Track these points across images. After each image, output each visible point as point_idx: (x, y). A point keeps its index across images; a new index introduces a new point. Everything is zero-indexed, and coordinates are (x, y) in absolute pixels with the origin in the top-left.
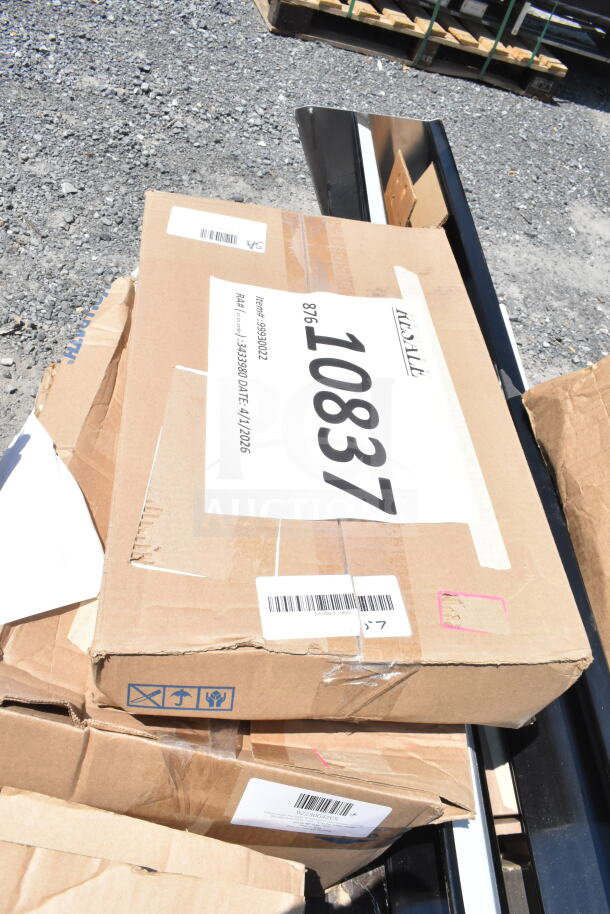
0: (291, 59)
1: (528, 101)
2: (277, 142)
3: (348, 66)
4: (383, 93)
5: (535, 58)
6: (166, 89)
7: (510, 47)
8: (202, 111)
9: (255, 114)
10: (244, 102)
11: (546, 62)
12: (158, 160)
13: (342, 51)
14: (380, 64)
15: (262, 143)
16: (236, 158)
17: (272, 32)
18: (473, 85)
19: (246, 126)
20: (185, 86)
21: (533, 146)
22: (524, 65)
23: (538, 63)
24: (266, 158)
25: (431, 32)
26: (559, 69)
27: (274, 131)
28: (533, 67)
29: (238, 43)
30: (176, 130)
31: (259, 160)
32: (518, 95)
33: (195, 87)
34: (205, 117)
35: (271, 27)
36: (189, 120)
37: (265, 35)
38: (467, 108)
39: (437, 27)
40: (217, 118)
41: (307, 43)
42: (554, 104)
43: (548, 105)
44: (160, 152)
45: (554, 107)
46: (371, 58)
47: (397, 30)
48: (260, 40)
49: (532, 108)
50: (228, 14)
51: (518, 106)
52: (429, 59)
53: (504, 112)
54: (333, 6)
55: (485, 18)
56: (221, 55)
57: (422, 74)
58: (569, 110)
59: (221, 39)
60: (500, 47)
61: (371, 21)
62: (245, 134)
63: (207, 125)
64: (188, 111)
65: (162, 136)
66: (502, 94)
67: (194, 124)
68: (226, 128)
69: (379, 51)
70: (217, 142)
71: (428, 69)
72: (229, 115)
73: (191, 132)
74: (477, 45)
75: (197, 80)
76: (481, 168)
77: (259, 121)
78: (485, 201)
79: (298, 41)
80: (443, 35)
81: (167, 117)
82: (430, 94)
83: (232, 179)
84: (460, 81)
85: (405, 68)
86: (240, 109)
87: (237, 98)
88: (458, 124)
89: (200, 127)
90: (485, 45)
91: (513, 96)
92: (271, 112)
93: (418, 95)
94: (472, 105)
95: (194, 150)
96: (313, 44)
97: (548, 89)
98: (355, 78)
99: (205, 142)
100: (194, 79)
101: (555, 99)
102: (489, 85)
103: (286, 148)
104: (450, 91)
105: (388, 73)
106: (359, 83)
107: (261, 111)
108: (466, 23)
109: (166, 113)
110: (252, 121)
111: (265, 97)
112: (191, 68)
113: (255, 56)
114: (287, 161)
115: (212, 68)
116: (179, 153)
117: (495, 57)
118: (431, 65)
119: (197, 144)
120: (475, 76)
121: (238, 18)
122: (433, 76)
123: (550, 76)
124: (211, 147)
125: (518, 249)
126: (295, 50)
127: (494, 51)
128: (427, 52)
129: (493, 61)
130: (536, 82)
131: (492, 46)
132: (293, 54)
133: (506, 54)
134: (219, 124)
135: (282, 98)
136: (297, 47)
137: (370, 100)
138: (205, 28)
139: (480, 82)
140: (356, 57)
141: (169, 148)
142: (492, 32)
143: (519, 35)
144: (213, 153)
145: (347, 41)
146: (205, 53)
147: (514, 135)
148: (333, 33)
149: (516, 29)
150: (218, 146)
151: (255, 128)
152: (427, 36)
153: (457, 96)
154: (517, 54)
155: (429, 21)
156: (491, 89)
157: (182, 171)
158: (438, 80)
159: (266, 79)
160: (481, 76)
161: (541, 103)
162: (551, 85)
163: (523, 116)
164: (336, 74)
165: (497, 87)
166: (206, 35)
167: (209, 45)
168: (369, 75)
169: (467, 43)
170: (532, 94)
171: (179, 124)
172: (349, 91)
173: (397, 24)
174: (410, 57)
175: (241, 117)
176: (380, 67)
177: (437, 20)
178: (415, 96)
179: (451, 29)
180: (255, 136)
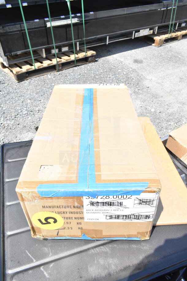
0: (26, 88)
1: (90, 64)
2: (33, 115)
3: (41, 81)
5: (87, 54)
7: (79, 54)
8: (10, 117)
9: (24, 110)
10: (20, 108)
11: (90, 53)
12: (6, 139)
13: (38, 78)
14: (49, 76)
15: (30, 118)
16: (25, 127)
17: (18, 82)
18: (75, 68)
19: (24, 115)
20: (3, 112)
21: (97, 77)
22: (85, 57)
23: (88, 55)
24: (33, 122)
25: (58, 62)
26: (93, 54)
27: (31, 113)
28: (87, 56)
29: (11, 91)
30: (6, 128)
31: (31, 124)
32: (87, 64)
33: (6, 111)
34: (12, 119)
36: (8, 122)
37: (16, 84)
38: (76, 76)
39: (58, 60)
40: (15, 117)
41: (28, 80)
42: (97, 61)
43: (95, 63)
44: (5, 136)
46: (46, 75)
48: (16, 87)
49: (92, 66)
50: (4, 83)
51: (88, 67)
52: (60, 68)
53: (86, 71)
54: (30, 69)
55: (69, 49)
56: (8, 97)
57: (60, 72)
58: (101, 60)
59: (6, 92)
60: (77, 56)
61: (41, 67)
62: (25, 118)
63: (13, 121)
64: (7, 120)
65: (4, 131)
66: (83, 66)
67: (10, 123)
68: (19, 119)
69: (47, 72)
70: (18, 124)
71: (62, 70)
72: (18, 115)
73: (10, 125)
74: (70, 59)
75: (5, 108)
79: (26, 81)
80: (61, 61)
81: (2, 125)
82: (66, 77)
83: (27, 133)
84: (71, 69)
85: (56, 73)
86: (20, 111)
87: (18, 108)
89: (12, 123)
90: (73, 57)
91: (86, 65)
92: (28, 107)
93: (62, 79)
95: (14, 130)
96: (30, 80)
98: (45, 84)
99: (15, 127)
100: (4, 109)
101: (96, 59)
103: (36, 116)
104: (70, 73)
105: (52, 77)
106: (46, 85)
107: (25, 109)
108: (65, 54)
109: (2, 124)
110: (24, 113)
111: (24, 103)
113: (17, 92)
114: (38, 120)
115: (7, 102)
116: (10, 134)
117: (77, 59)
118: (62, 69)
119: (13, 128)
120: (74, 66)
121: (7, 83)
122: (64, 71)
123: (92, 56)
126: (26, 84)
127: (75, 58)
128: (59, 67)
129: (76, 60)
130: (90, 59)
132: (26, 86)
133: (79, 57)
134: (16, 119)
135: (29, 101)
136: (26, 83)
137: (51, 88)
138: (0, 91)
139: (76, 66)
140: (42, 77)
141: (7, 134)
142: (72, 52)
143: (79, 49)
144: (19, 129)
145: (38, 74)
146: (4, 99)
147: (91, 77)
148: (33, 74)
149: (78, 48)
150: (19, 125)
151: (26, 115)
152: (57, 63)
153: (72, 74)
154: (81, 55)
155: (56, 59)
156: (80, 66)
157: (13, 139)
158: (65, 72)
159: (23, 98)
160: (75, 65)
161: (93, 63)
162: (94, 58)
163: (91, 70)
164: (39, 85)
165: (81, 65)
166: (2, 93)
167: (4, 96)
168: (48, 81)
169: (68, 60)
170: (90, 62)
171: (6, 125)
172: (45, 89)
173: (48, 65)
174: (56, 70)
175: (21, 114)
176: (49, 77)
177: (58, 57)
178: (62, 80)
179: (62, 58)
180: (27, 117)
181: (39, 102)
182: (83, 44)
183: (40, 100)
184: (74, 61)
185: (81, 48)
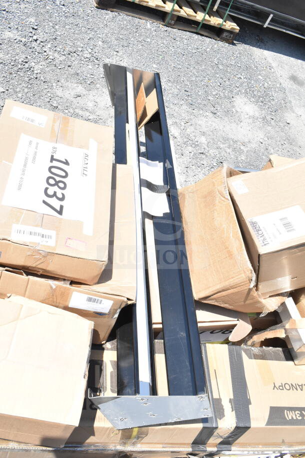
0: (105, 22)
1: (221, 43)
2: (97, 66)
3: (133, 25)
4: (149, 40)
5: (224, 23)
6: (45, 39)
7: (212, 17)
8: (62, 50)
9: (87, 52)
10: (82, 45)
11: (230, 25)
12: (42, 76)
13: (130, 17)
14: (148, 24)
15: (90, 67)
16: (78, 74)
17: (96, 7)
18: (195, 35)
19: (83, 58)
20: (54, 37)
21: (221, 67)
22: (219, 26)
23: (225, 25)
24: (92, 75)
25: (173, 10)
26: (235, 29)
27: (96, 61)
28: (223, 27)
29: (80, 13)
30: (50, 60)
31: (88, 76)
32: (216, 40)
33: (59, 38)
34: (63, 54)
35: (96, 5)
36: (56, 55)
37: (93, 9)
38: (190, 47)
39: (177, 7)
40: (69, 54)
41: (113, 13)
42: (234, 44)
43: (230, 45)
44: (43, 71)
45: (233, 46)
46: (144, 21)
47: (157, 8)
48: (90, 11)
49: (223, 47)
51: (216, 46)
52: (173, 22)
53: (208, 50)
56: (71, 20)
57: (169, 29)
58: (241, 47)
59: (71, 11)
60: (207, 17)
61: (144, 4)
62: (82, 62)
63: (64, 57)
64: (55, 50)
65: (43, 63)
66: (208, 39)
67: (58, 57)
68: (73, 59)
69: (149, 17)
70: (69, 66)
71: (174, 27)
72: (75, 52)
73: (57, 61)
74: (195, 17)
75: (60, 34)
76: (194, 79)
77: (89, 56)
78: (194, 96)
79: (109, 12)
80: (179, 12)
81: (45, 54)
82: (173, 41)
83: (76, 85)
84: (188, 33)
85: (161, 26)
86: (80, 49)
87: (79, 43)
88: (185, 56)
89: (61, 59)
90: (200, 16)
91: (214, 40)
92: (94, 50)
93: (167, 41)
94: (192, 46)
95: (58, 71)
96: (116, 14)
97: (231, 38)
98: (136, 32)
99: (63, 66)
100: (58, 33)
101: (235, 42)
102: (202, 35)
104: (182, 38)
105: (152, 29)
106: (138, 35)
107: (90, 51)
108: (191, 5)
109: (45, 52)
110: (85, 56)
111: (92, 42)
112: (57, 27)
113: (87, 20)
115: (67, 27)
116: (51, 72)
118: (174, 25)
119: (60, 67)
120: (195, 31)
122: (175, 30)
123: (231, 32)
124: (66, 69)
125: (207, 119)
126: (107, 17)
127: (204, 19)
128: (172, 19)
129: (203, 24)
130: (225, 34)
131: (203, 17)
132: (106, 19)
133: (210, 21)
134: (70, 57)
135: (100, 43)
136: (108, 15)
137: (142, 44)
138: (64, 5)
139: (197, 33)
140: (137, 20)
141: (47, 69)
142: (203, 9)
143: (217, 11)
144: (67, 72)
145: (133, 12)
146: (64, 19)
147: (211, 62)
148: (126, 8)
149: (216, 7)
150: (69, 68)
151: (87, 59)
152: (171, 11)
153: (185, 41)
154: (215, 21)
155: (173, 4)
156: (203, 37)
157: (53, 81)
158: (176, 32)
159: (93, 33)
160: (198, 31)
161: (227, 44)
162: (232, 36)
163: (217, 51)
164: (127, 30)
165: (206, 36)
166: (64, 9)
167: (66, 15)
168: (143, 30)
169: (191, 16)
170: (223, 40)
171: (51, 57)
172: (132, 39)
173: (157, 6)
174: (164, 21)
175: (80, 54)
176: (149, 26)
177: (177, 3)
178: (165, 41)
179: (183, 8)
180: (87, 63)
181: (116, 53)
182: (227, 5)
183: (117, 50)
184: (200, 23)
185: (220, 10)
